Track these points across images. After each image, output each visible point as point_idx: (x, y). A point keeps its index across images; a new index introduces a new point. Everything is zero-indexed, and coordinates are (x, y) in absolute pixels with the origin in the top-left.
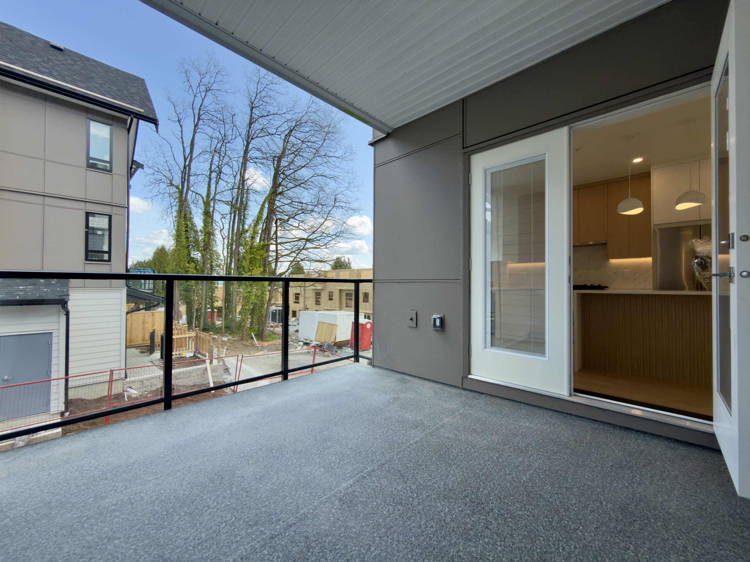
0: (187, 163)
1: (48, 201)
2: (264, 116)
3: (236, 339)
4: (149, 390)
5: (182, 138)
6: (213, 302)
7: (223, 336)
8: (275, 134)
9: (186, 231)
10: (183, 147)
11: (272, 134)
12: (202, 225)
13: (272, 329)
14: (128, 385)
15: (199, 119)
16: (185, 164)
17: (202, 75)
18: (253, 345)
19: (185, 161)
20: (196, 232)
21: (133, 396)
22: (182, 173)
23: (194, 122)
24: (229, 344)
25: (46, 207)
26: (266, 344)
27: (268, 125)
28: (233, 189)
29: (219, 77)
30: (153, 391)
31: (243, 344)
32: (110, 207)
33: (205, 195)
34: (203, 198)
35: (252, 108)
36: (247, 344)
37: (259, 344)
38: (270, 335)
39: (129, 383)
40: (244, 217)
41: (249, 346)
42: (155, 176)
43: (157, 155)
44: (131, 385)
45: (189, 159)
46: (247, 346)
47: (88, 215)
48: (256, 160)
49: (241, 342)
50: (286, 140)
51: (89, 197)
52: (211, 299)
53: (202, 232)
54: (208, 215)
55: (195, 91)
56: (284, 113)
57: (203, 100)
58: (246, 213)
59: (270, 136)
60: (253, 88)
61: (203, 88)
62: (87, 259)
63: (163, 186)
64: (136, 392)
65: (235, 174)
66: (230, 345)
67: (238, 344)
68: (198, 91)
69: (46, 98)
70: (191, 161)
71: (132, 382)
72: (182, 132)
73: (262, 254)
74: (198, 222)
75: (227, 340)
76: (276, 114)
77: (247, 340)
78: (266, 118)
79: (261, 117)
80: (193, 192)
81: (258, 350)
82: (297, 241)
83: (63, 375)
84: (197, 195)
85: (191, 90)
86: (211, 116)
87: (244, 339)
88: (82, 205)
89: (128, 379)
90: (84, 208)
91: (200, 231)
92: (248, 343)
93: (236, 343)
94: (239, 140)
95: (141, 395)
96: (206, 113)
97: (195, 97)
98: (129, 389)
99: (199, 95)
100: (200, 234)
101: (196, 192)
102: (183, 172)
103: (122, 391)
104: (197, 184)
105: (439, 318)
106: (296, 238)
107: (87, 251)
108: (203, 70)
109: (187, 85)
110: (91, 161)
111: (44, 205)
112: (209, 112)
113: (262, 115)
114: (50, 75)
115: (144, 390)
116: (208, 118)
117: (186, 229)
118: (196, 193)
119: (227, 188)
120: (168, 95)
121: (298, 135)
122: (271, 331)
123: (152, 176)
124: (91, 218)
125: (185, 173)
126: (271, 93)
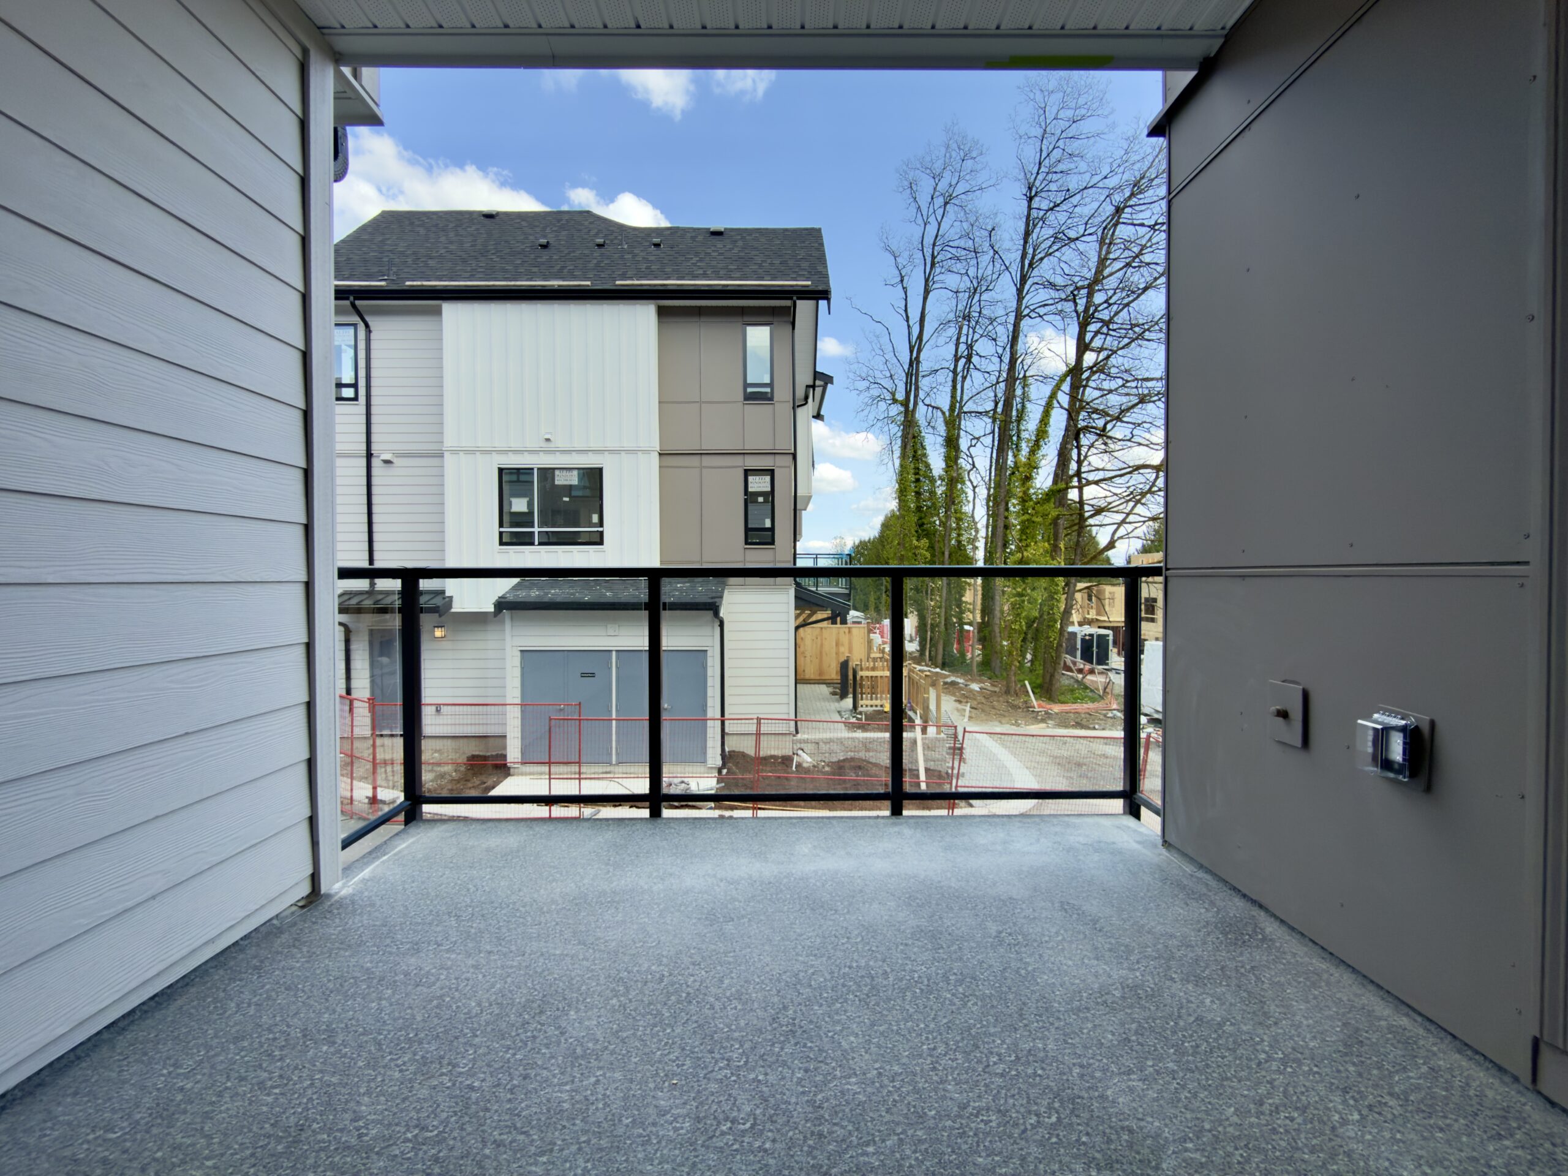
0: (915, 355)
1: (707, 461)
2: (1058, 205)
3: (997, 689)
4: (827, 760)
5: (906, 311)
6: (962, 612)
7: (973, 681)
8: (1083, 235)
9: (918, 480)
10: (909, 326)
11: (1077, 239)
12: (943, 465)
13: (1080, 676)
14: (799, 746)
15: (933, 265)
16: (911, 359)
17: (937, 177)
18: (1028, 706)
19: (911, 352)
20: (932, 480)
21: (805, 765)
22: (907, 375)
23: (925, 273)
24: (980, 698)
25: (703, 470)
26: (1056, 708)
27: (1069, 221)
28: (998, 383)
29: (969, 163)
30: (832, 762)
31: (1008, 702)
32: (771, 457)
33: (946, 408)
34: (943, 413)
35: (1030, 199)
36: (1016, 703)
37: (1040, 706)
38: (1072, 691)
39: (800, 741)
40: (1018, 436)
41: (1020, 708)
42: (871, 392)
43: (874, 353)
44: (802, 746)
45: (916, 346)
46: (1015, 707)
47: (747, 473)
48: (1042, 311)
49: (1004, 696)
50: (1105, 242)
51: (750, 446)
52: (959, 606)
53: (943, 480)
54: (951, 443)
55: (925, 214)
56: (1105, 178)
57: (939, 224)
58: (1023, 428)
59: (1072, 245)
60: (1030, 154)
61: (939, 201)
62: (747, 543)
63: (883, 405)
64: (809, 760)
65: (1000, 351)
66: (983, 700)
67: (998, 701)
68: (931, 210)
69: (700, 312)
70: (919, 351)
71: (806, 741)
72: (906, 300)
73: (1046, 513)
74: (936, 462)
75: (978, 689)
76: (1086, 188)
77: (1017, 695)
78: (1064, 207)
79: (1052, 209)
80: (928, 405)
81: (1035, 718)
82: (1130, 473)
83: (718, 716)
84: (935, 411)
85: (919, 215)
86: (953, 251)
87: (1012, 692)
88: (738, 461)
89: (799, 736)
90: (741, 464)
91: (940, 478)
92: (1019, 702)
93: (995, 699)
94: (1006, 278)
95: (814, 766)
96: (946, 248)
97: (925, 224)
98: (800, 752)
99: (932, 219)
100: (939, 482)
101: (933, 404)
102: (909, 375)
103: (791, 753)
104: (935, 390)
105: (1403, 729)
106: (1129, 467)
107: (748, 530)
108: (938, 166)
109: (913, 209)
110: (749, 390)
111: (702, 467)
112: (951, 244)
113: (1052, 205)
114: (705, 276)
115: (820, 759)
116: (950, 256)
117: (917, 477)
118: (933, 407)
119: (987, 385)
120: (886, 241)
121: (1140, 217)
122: (1077, 681)
123: (866, 394)
124: (750, 479)
125: (912, 375)
126: (1074, 146)
